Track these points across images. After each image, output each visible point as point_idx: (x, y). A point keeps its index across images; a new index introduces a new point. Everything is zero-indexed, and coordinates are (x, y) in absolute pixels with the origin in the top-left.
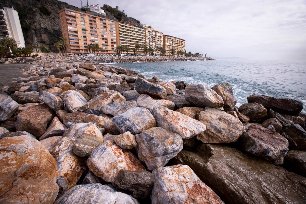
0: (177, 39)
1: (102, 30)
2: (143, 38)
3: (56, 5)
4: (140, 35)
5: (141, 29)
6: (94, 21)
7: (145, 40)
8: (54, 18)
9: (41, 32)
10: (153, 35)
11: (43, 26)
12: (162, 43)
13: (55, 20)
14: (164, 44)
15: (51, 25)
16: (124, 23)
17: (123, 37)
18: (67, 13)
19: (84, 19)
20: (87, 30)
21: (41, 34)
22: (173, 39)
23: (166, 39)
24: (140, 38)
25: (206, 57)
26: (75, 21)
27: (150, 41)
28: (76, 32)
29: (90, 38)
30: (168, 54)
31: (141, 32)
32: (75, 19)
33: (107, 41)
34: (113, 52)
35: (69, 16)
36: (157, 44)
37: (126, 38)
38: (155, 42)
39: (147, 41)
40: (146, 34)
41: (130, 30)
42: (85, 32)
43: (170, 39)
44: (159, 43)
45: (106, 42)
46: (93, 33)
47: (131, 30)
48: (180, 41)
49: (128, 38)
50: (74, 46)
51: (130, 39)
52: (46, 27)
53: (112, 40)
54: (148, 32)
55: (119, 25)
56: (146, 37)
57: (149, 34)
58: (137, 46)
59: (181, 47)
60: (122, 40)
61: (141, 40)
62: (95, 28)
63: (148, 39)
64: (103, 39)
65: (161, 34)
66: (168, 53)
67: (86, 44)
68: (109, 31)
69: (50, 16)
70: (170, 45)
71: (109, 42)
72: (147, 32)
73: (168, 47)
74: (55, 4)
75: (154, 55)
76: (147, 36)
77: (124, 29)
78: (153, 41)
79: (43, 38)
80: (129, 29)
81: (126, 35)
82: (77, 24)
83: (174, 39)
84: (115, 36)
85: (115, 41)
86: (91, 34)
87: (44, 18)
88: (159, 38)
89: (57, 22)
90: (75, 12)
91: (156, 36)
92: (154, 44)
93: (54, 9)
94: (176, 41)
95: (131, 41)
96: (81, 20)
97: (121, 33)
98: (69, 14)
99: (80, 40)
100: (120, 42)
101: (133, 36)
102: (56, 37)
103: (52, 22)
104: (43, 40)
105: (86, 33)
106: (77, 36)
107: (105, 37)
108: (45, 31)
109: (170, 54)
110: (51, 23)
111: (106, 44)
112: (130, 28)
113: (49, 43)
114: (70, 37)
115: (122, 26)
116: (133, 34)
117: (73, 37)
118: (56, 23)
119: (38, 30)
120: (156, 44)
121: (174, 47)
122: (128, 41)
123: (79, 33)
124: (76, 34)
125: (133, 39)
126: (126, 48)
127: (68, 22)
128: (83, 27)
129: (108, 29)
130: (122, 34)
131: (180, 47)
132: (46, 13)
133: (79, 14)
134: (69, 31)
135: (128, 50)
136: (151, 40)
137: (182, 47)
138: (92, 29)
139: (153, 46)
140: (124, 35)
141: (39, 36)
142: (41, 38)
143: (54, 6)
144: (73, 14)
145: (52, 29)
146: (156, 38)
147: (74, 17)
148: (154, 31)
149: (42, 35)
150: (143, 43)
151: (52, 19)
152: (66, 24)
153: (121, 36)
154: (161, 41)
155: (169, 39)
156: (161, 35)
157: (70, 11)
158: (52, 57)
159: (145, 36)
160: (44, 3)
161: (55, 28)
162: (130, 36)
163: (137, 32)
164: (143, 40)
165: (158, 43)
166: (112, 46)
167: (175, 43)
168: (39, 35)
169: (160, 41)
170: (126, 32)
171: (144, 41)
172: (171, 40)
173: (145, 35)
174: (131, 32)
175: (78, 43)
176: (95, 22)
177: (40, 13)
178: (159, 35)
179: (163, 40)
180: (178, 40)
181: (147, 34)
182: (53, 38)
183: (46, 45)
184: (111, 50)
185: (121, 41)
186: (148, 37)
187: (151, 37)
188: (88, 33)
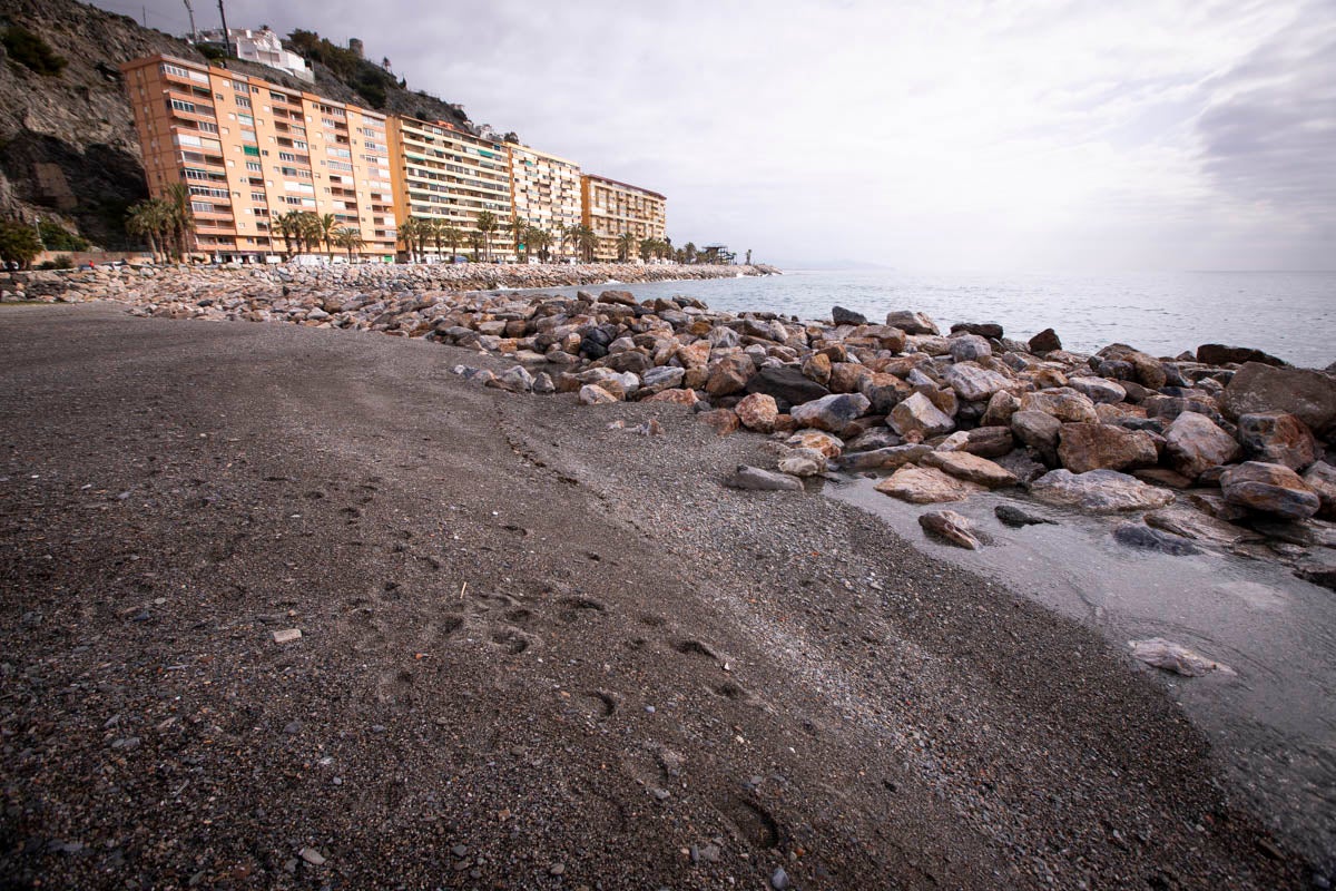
0: (633, 193)
1: (331, 152)
2: (500, 188)
3: (80, 28)
4: (490, 176)
5: (493, 151)
6: (292, 113)
7: (509, 194)
8: (83, 91)
9: (34, 156)
10: (540, 176)
11: (34, 124)
12: (578, 210)
13: (87, 100)
14: (586, 215)
15: (72, 122)
16: (421, 124)
17: (420, 185)
18: (173, 73)
19: (250, 105)
20: (266, 153)
21: (33, 161)
22: (618, 193)
23: (593, 193)
24: (487, 186)
25: (751, 261)
26: (212, 111)
27: (530, 201)
28: (219, 161)
29: (280, 188)
30: (602, 253)
31: (492, 161)
32: (208, 103)
33: (352, 200)
34: (380, 248)
35: (183, 88)
36: (559, 211)
37: (434, 187)
38: (549, 203)
39: (516, 199)
40: (514, 170)
41: (449, 156)
42: (256, 159)
43: (608, 190)
44: (567, 208)
45: (350, 206)
46: (291, 164)
47: (451, 156)
48: (645, 200)
49: (443, 189)
50: (209, 222)
51: (451, 190)
52: (51, 130)
53: (376, 196)
54: (522, 162)
55: (401, 131)
56: (513, 187)
57: (524, 174)
58: (486, 223)
59: (651, 225)
60: (415, 196)
61: (492, 196)
62: (299, 143)
63: (522, 191)
64: (336, 191)
65: (573, 171)
66: (602, 250)
67: (265, 212)
68: (363, 156)
69: (60, 77)
70: (610, 216)
71: (364, 202)
72: (515, 161)
73: (600, 225)
74: (76, 20)
75: (550, 259)
76: (517, 180)
77: (423, 148)
78: (543, 199)
79: (43, 184)
80: (442, 149)
81: (432, 176)
82: (220, 125)
83: (623, 191)
84: (385, 181)
85: (387, 200)
86: (285, 171)
87: (34, 89)
88: (564, 190)
89: (100, 110)
90: (208, 74)
91: (553, 179)
92: (546, 212)
93: (72, 43)
94: (632, 200)
95: (453, 201)
96: (236, 108)
97: (409, 165)
98: (184, 80)
99: (234, 197)
100: (409, 205)
101: (460, 181)
102: (105, 178)
103: (75, 105)
104: (47, 194)
105: (260, 166)
106: (223, 178)
107: (347, 182)
108: (50, 150)
109: (610, 254)
110: (69, 110)
111: (352, 213)
112: (449, 145)
113: (74, 203)
114: (190, 181)
115: (414, 136)
116: (460, 170)
117: (204, 182)
118: (93, 114)
119: (13, 142)
120: (554, 213)
121: (624, 224)
122: (443, 200)
123: (229, 164)
124: (218, 170)
125: (461, 191)
126: (447, 233)
127: (178, 113)
128: (249, 138)
129: (359, 149)
130: (416, 173)
131: (648, 222)
132: (41, 65)
133: (226, 83)
134: (186, 153)
135: (454, 239)
136: (535, 197)
137: (655, 223)
138: (287, 150)
139: (543, 221)
140: (422, 173)
141: (24, 170)
142: (36, 184)
143: (69, 31)
144: (198, 79)
145: (79, 139)
146: (552, 188)
147: (207, 94)
148: (545, 160)
149: (38, 166)
150: (501, 208)
151: (76, 95)
152: (163, 125)
153: (410, 178)
154: (574, 200)
155: (604, 193)
156: (573, 177)
157: (187, 68)
158: (150, 272)
159: (511, 179)
160: (17, 13)
161: (93, 134)
162: (451, 178)
163: (475, 162)
164: (501, 198)
165: (563, 207)
166: (379, 221)
167: (628, 209)
168: (25, 168)
169: (569, 200)
170: (431, 163)
171: (508, 199)
172: (611, 195)
173: (507, 175)
174: (452, 162)
175: (228, 209)
176: (299, 116)
177: (13, 66)
178: (566, 175)
179: (580, 194)
180: (640, 194)
181: (519, 171)
182: (90, 181)
183: (63, 214)
184: (375, 238)
185: (413, 202)
186: (522, 184)
187: (535, 183)
188: (271, 164)
